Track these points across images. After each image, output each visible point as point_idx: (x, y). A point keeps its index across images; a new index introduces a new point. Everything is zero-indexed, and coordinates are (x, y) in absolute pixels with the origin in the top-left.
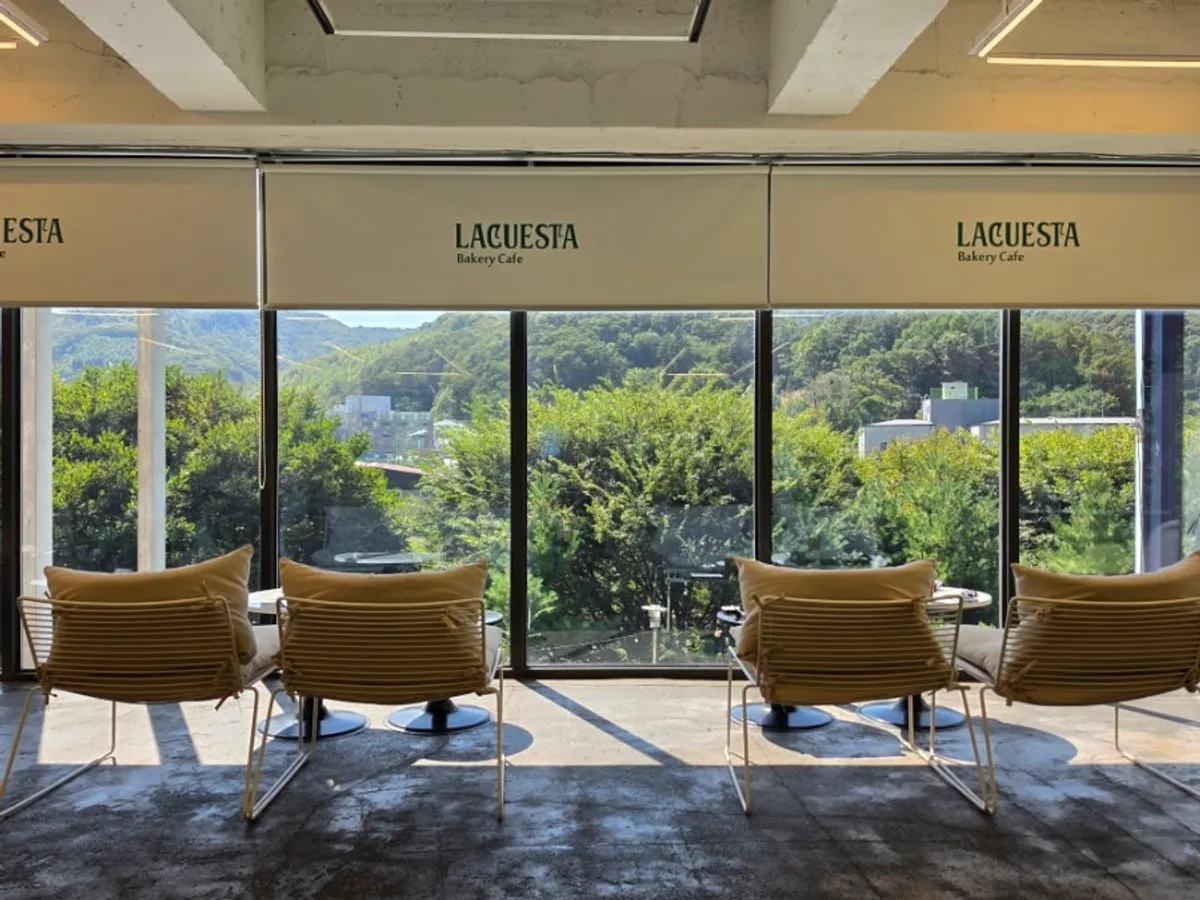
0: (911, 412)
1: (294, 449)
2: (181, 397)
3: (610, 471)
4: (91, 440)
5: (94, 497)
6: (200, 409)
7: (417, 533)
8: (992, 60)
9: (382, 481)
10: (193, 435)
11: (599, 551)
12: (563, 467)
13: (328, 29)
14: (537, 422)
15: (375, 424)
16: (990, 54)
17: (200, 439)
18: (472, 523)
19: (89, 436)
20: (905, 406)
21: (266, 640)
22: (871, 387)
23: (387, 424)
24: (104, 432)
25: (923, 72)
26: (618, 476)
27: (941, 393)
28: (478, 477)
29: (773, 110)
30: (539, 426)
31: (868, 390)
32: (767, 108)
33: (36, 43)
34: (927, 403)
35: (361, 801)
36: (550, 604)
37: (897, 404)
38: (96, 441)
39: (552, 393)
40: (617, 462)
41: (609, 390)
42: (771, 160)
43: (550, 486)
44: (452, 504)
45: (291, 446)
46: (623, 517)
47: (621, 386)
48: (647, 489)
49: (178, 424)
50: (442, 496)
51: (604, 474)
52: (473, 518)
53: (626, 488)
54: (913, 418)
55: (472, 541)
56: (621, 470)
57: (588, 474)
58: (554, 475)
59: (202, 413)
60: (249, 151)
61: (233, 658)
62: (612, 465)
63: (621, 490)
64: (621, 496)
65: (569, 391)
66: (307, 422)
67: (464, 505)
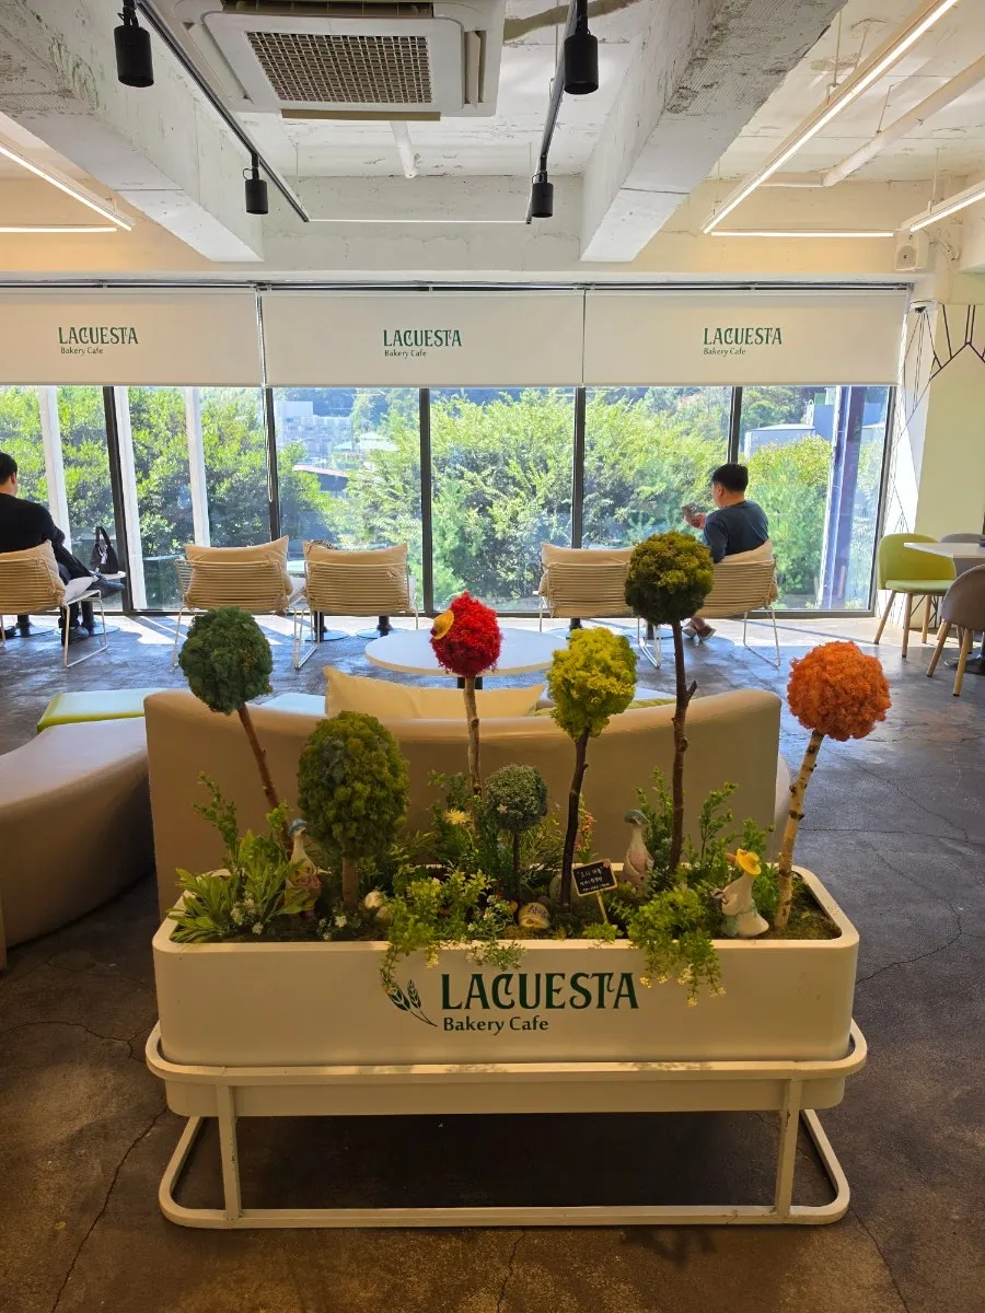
0: (796, 417)
1: (243, 458)
2: (144, 411)
3: (509, 478)
4: (74, 449)
5: (83, 498)
6: (160, 423)
7: (347, 531)
8: (714, 234)
9: (316, 486)
10: (157, 446)
11: (496, 547)
12: (469, 475)
13: (305, 219)
14: (447, 433)
15: (300, 428)
16: (713, 230)
17: (164, 449)
18: (392, 521)
19: (73, 446)
20: (793, 410)
21: (298, 584)
22: (762, 392)
23: (311, 429)
24: (85, 442)
25: (679, 232)
26: (517, 484)
27: (824, 398)
28: (396, 482)
29: (583, 258)
30: (449, 438)
31: (759, 395)
32: (579, 257)
33: (130, 229)
34: (810, 408)
35: (349, 664)
36: (460, 590)
37: (785, 409)
38: (79, 450)
39: (458, 406)
40: (514, 470)
41: (508, 405)
42: (586, 286)
43: (458, 492)
44: (375, 506)
45: (239, 454)
46: (518, 518)
47: (520, 401)
48: (539, 494)
49: (143, 435)
50: (366, 500)
51: (504, 482)
52: (394, 518)
53: (522, 493)
54: (799, 422)
55: (392, 537)
56: (518, 478)
57: (490, 481)
58: (461, 481)
59: (162, 425)
60: (251, 282)
61: (284, 592)
62: (511, 473)
63: (517, 495)
64: (518, 500)
65: (474, 405)
66: (252, 433)
67: (386, 507)
